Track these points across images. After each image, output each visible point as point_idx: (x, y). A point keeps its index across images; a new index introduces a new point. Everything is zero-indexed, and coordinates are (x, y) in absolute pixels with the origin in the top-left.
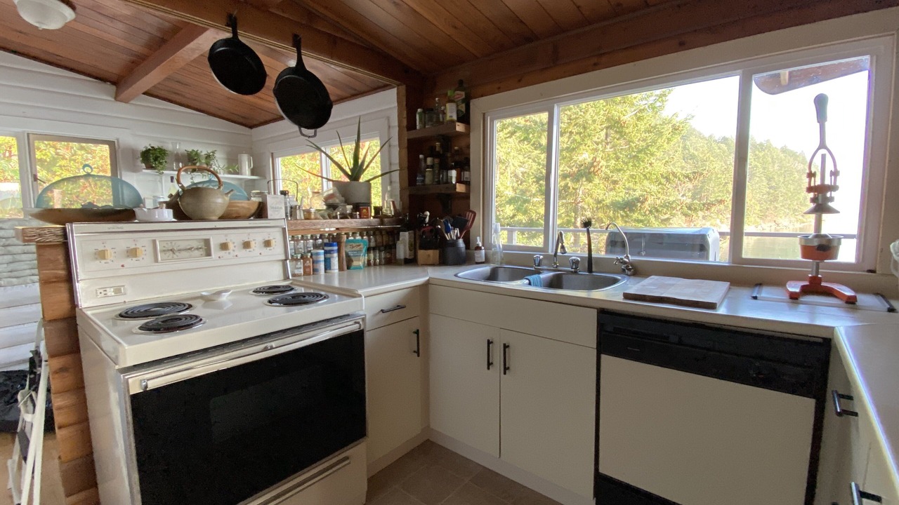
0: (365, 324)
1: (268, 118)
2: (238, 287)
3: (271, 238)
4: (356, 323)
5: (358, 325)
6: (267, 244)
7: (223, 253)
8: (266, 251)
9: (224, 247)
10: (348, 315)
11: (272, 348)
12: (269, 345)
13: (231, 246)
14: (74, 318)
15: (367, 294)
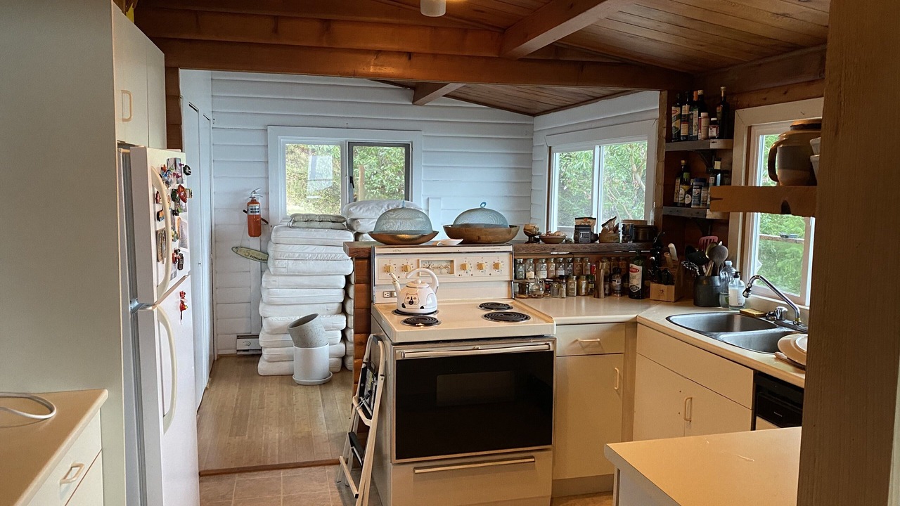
0: (555, 347)
1: (547, 108)
2: (471, 301)
3: (500, 262)
4: (546, 344)
5: (547, 346)
6: (496, 266)
7: (462, 272)
8: (494, 272)
9: (463, 267)
10: (542, 336)
11: (478, 349)
12: (477, 347)
13: (468, 267)
14: (370, 309)
15: (559, 323)
